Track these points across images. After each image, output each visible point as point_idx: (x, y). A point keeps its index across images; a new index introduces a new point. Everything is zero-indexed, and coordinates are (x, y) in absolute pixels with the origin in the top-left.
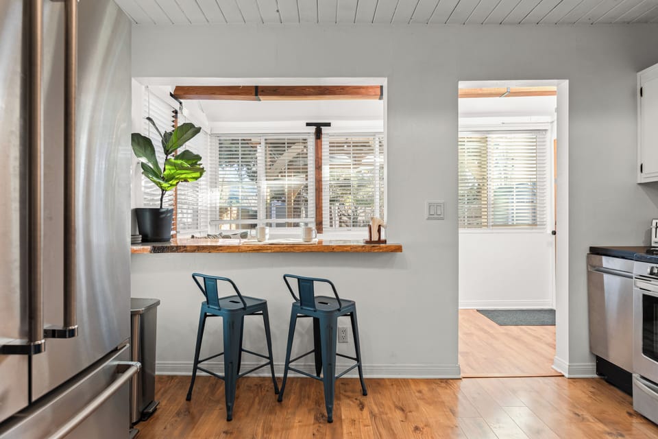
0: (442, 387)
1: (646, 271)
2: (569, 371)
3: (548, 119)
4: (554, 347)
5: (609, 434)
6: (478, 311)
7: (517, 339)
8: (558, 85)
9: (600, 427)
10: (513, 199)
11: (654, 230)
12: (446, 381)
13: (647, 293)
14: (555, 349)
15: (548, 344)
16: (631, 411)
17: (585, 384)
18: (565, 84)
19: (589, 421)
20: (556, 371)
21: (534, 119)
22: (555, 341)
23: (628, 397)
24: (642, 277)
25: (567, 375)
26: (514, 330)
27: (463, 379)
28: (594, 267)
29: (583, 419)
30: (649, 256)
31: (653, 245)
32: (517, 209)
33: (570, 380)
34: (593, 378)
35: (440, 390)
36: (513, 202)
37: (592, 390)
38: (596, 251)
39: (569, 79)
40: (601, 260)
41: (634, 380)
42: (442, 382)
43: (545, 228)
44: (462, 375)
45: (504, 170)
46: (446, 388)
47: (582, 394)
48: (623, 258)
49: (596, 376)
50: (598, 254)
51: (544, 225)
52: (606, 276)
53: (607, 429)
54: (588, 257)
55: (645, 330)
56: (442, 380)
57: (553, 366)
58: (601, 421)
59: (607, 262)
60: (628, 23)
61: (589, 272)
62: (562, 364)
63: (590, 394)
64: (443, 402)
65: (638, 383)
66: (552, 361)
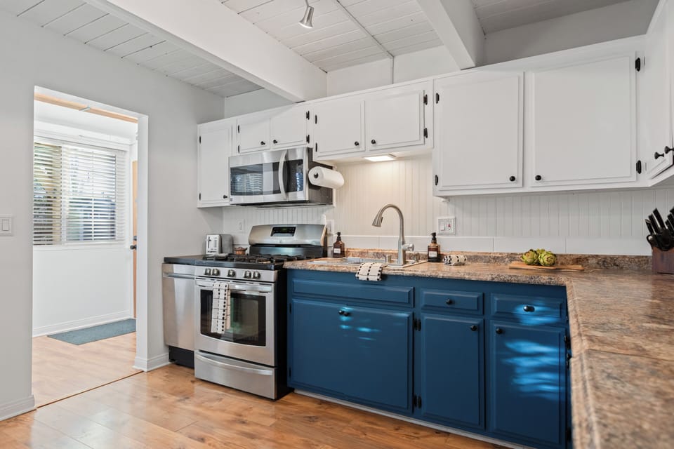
0: (10, 427)
1: (202, 274)
2: (148, 366)
3: (127, 141)
4: (134, 351)
5: (179, 401)
6: (48, 336)
7: (97, 353)
8: (139, 118)
9: (174, 398)
10: (91, 214)
11: (207, 242)
12: (16, 418)
13: (203, 288)
14: (135, 352)
15: (128, 350)
16: (194, 379)
17: (160, 372)
18: (146, 118)
19: (164, 398)
20: (137, 370)
21: (113, 138)
22: (135, 345)
23: (191, 370)
24: (201, 277)
25: (146, 370)
26: (93, 345)
27: (38, 409)
28: (167, 274)
29: (160, 398)
30: (204, 262)
31: (207, 253)
32: (95, 225)
33: (149, 373)
34: (167, 366)
35: (6, 431)
36: (91, 218)
37: (166, 374)
38: (169, 261)
39: (149, 115)
40: (172, 268)
41: (195, 355)
42: (8, 422)
43: (123, 244)
44: (37, 405)
45: (72, 180)
46: (17, 426)
47: (158, 380)
48: (188, 264)
49: (169, 363)
50: (170, 263)
51: (123, 240)
52: (176, 280)
53: (178, 398)
54: (163, 266)
55: (202, 320)
56: (8, 420)
57: (134, 367)
58: (173, 394)
59: (178, 269)
60: (192, 85)
61: (164, 279)
62: (142, 362)
63: (165, 378)
64: (15, 441)
65: (199, 357)
66: (133, 363)
